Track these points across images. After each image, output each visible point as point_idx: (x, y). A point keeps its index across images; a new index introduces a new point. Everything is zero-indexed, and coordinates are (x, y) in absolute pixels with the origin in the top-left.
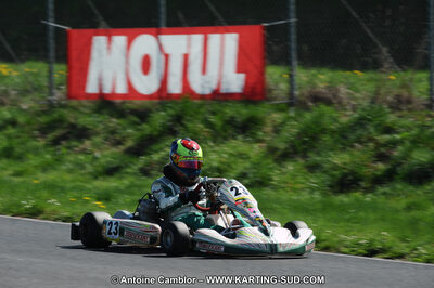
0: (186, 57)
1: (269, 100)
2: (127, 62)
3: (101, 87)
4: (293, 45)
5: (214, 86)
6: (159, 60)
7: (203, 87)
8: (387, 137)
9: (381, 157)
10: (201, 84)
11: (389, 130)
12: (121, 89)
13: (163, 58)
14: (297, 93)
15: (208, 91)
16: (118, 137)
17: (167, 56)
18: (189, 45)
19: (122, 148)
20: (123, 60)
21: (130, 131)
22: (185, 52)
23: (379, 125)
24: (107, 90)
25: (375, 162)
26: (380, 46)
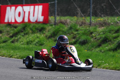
0: (29, 12)
1: (49, 23)
2: (15, 14)
3: (8, 21)
4: (56, 9)
5: (36, 20)
6: (23, 13)
7: (33, 20)
8: (76, 32)
9: (74, 38)
10: (32, 19)
11: (77, 30)
12: (13, 21)
13: (23, 12)
14: (57, 21)
15: (34, 21)
16: (9, 33)
17: (25, 12)
18: (30, 9)
19: (9, 36)
20: (14, 13)
21: (12, 31)
22: (29, 11)
23: (75, 29)
24: (10, 21)
25: (72, 39)
26: (78, 8)
